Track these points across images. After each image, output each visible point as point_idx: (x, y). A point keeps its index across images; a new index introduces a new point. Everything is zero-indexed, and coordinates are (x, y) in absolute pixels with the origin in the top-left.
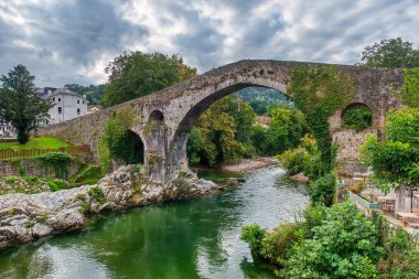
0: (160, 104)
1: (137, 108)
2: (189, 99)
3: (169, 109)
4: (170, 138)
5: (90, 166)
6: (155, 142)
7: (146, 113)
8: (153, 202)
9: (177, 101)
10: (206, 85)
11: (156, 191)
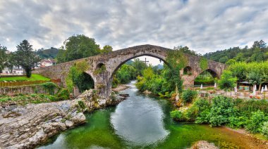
0: (103, 60)
1: (89, 61)
2: (120, 59)
3: (108, 63)
4: (109, 77)
5: (63, 89)
6: (101, 79)
7: (95, 64)
8: (102, 106)
9: (113, 59)
10: (129, 53)
11: (103, 102)
